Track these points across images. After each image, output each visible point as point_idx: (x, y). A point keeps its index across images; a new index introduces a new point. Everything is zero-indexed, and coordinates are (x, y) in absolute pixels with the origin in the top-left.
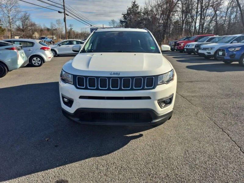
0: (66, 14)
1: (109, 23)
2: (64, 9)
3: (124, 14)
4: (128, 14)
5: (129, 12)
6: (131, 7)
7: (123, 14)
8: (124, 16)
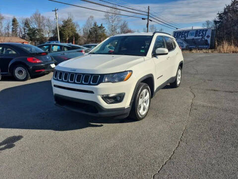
0: (150, 20)
1: (203, 24)
2: (148, 16)
3: (220, 13)
4: (225, 13)
5: (227, 10)
6: (230, 5)
7: (218, 14)
8: (220, 16)
